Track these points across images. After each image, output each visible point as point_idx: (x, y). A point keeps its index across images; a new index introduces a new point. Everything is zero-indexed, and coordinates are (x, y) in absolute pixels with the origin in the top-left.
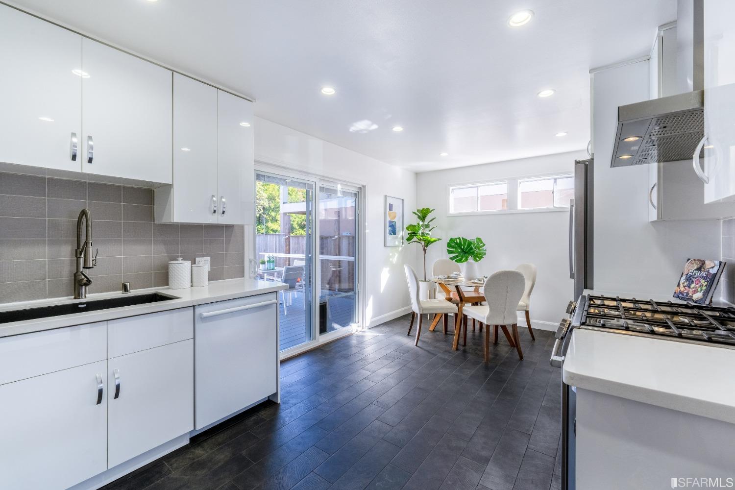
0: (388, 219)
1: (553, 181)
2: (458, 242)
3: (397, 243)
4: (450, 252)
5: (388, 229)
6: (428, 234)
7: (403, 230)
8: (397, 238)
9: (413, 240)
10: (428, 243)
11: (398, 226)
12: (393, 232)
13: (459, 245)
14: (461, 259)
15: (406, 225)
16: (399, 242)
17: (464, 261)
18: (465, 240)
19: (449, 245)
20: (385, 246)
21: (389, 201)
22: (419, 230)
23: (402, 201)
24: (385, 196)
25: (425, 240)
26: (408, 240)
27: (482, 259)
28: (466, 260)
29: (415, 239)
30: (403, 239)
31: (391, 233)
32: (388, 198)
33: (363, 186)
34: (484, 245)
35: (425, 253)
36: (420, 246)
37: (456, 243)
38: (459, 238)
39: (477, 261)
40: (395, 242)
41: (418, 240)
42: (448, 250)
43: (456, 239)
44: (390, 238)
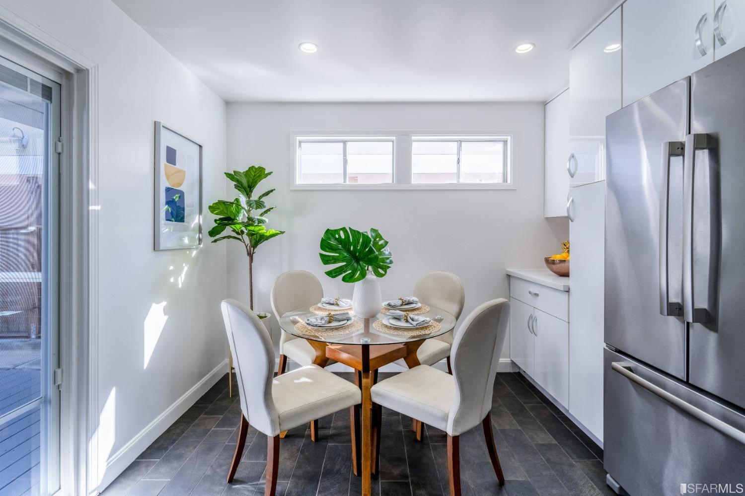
0: (164, 184)
1: (455, 145)
2: (343, 237)
3: (186, 241)
4: (326, 260)
5: (164, 208)
6: (260, 221)
7: (200, 212)
8: (186, 229)
9: (223, 234)
10: (257, 239)
11: (190, 201)
12: (177, 214)
13: (345, 244)
14: (353, 274)
15: (208, 202)
16: (191, 239)
17: (358, 279)
18: (356, 233)
19: (324, 245)
20: (156, 247)
21: (167, 140)
22: (238, 212)
23: (198, 147)
24: (156, 125)
25: (251, 234)
26: (212, 233)
27: (388, 270)
28: (363, 275)
29: (228, 231)
30: (200, 231)
31: (170, 217)
32: (163, 132)
33: (78, 70)
34: (387, 243)
35: (252, 260)
36: (240, 248)
37: (339, 240)
38: (344, 229)
39: (381, 276)
40: (181, 239)
41: (234, 234)
42: (321, 255)
43: (337, 231)
44: (167, 228)
